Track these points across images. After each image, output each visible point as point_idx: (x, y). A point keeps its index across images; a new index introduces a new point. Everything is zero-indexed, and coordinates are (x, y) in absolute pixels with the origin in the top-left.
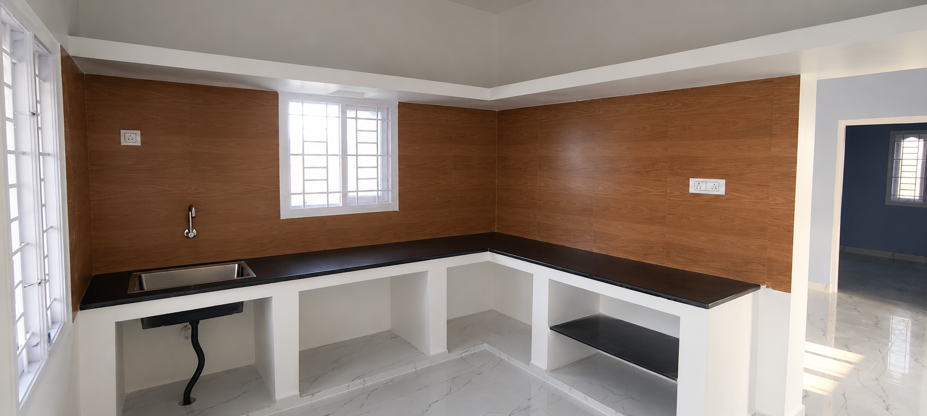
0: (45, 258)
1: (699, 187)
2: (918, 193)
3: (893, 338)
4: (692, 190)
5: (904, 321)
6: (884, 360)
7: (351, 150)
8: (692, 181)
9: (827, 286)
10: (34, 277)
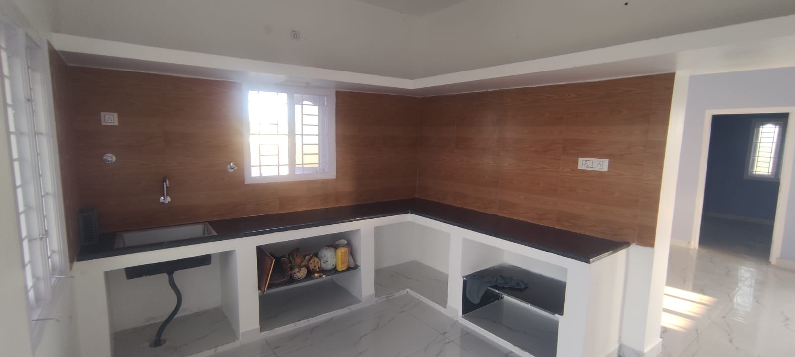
0: (44, 217)
1: (586, 166)
2: (770, 170)
3: (740, 284)
4: (580, 167)
5: (750, 270)
6: (731, 301)
7: (298, 130)
8: (580, 160)
9: (689, 243)
10: (36, 233)
